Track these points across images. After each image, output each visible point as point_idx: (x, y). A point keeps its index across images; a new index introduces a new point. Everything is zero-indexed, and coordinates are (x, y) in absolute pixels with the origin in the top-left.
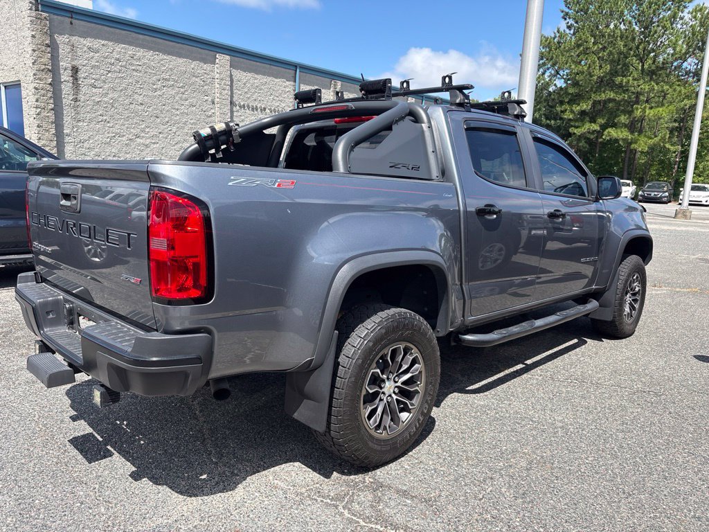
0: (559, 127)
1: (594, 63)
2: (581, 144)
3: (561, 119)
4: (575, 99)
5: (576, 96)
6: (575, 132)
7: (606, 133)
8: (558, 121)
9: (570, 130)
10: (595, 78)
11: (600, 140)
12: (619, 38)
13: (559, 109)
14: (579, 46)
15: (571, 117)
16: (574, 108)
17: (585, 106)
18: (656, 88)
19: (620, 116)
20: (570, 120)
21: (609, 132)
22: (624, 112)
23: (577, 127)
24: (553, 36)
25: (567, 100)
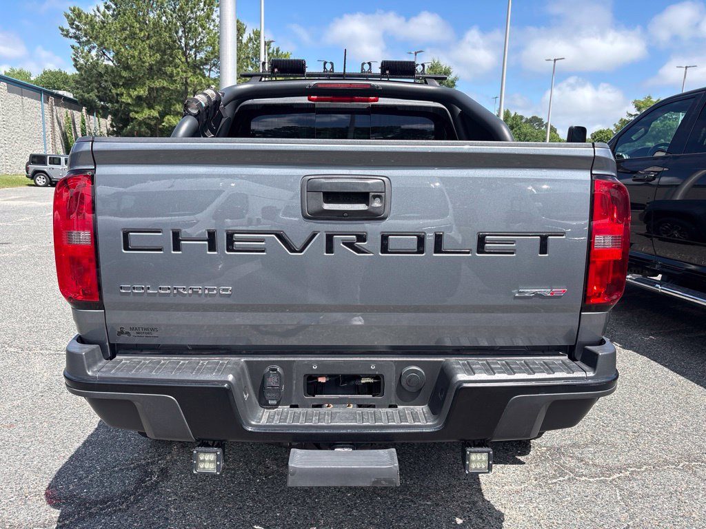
0: (117, 110)
1: (144, 50)
2: (143, 130)
3: (117, 102)
4: (129, 84)
5: (129, 80)
6: (136, 117)
7: (166, 119)
8: (115, 104)
9: (131, 115)
10: (147, 64)
11: (161, 126)
12: (163, 29)
13: (114, 91)
14: (124, 29)
15: (129, 101)
16: (131, 93)
17: (142, 92)
18: (203, 82)
19: (174, 105)
20: (129, 104)
21: (168, 119)
22: (178, 101)
23: (137, 112)
24: (93, 14)
25: (121, 83)
